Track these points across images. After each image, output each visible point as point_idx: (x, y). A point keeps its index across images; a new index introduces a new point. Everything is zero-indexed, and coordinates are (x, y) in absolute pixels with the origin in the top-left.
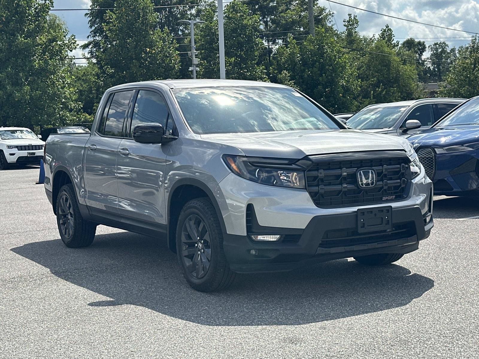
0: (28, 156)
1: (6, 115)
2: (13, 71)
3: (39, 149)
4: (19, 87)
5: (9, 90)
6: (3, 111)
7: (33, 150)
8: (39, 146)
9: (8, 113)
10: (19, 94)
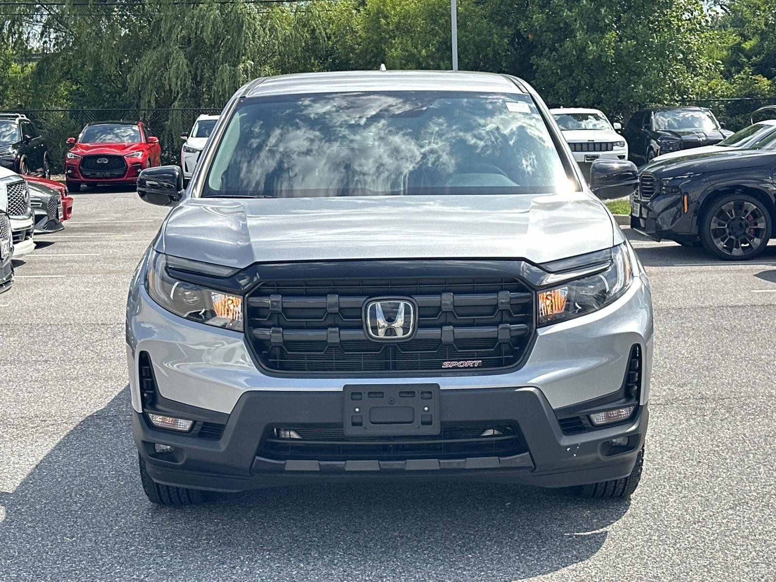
0: (586, 161)
1: (576, 85)
2: (591, 5)
3: (607, 150)
4: (597, 35)
5: (580, 39)
6: (571, 78)
7: (595, 151)
8: (607, 143)
9: (579, 81)
10: (595, 48)
